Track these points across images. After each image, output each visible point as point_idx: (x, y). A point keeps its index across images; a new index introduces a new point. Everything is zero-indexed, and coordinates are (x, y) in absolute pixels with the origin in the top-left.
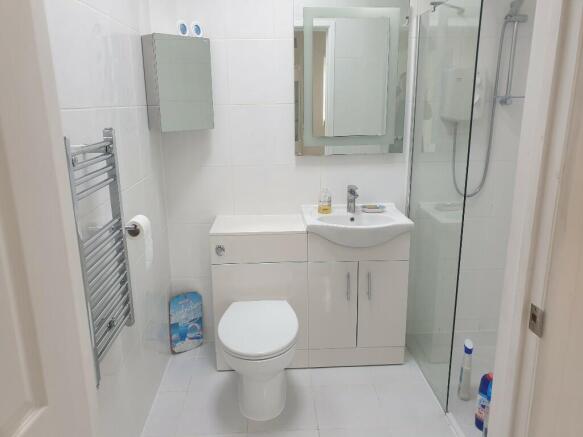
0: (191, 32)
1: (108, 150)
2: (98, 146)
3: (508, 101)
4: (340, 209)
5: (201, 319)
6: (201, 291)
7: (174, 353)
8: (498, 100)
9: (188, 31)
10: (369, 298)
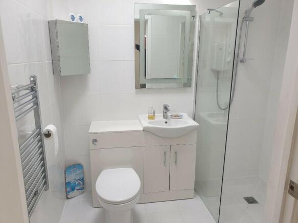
0: (77, 20)
1: (33, 89)
2: (27, 87)
3: (244, 61)
4: (159, 117)
5: (83, 178)
6: (83, 163)
7: (68, 198)
8: (239, 60)
9: (75, 20)
10: (176, 165)
